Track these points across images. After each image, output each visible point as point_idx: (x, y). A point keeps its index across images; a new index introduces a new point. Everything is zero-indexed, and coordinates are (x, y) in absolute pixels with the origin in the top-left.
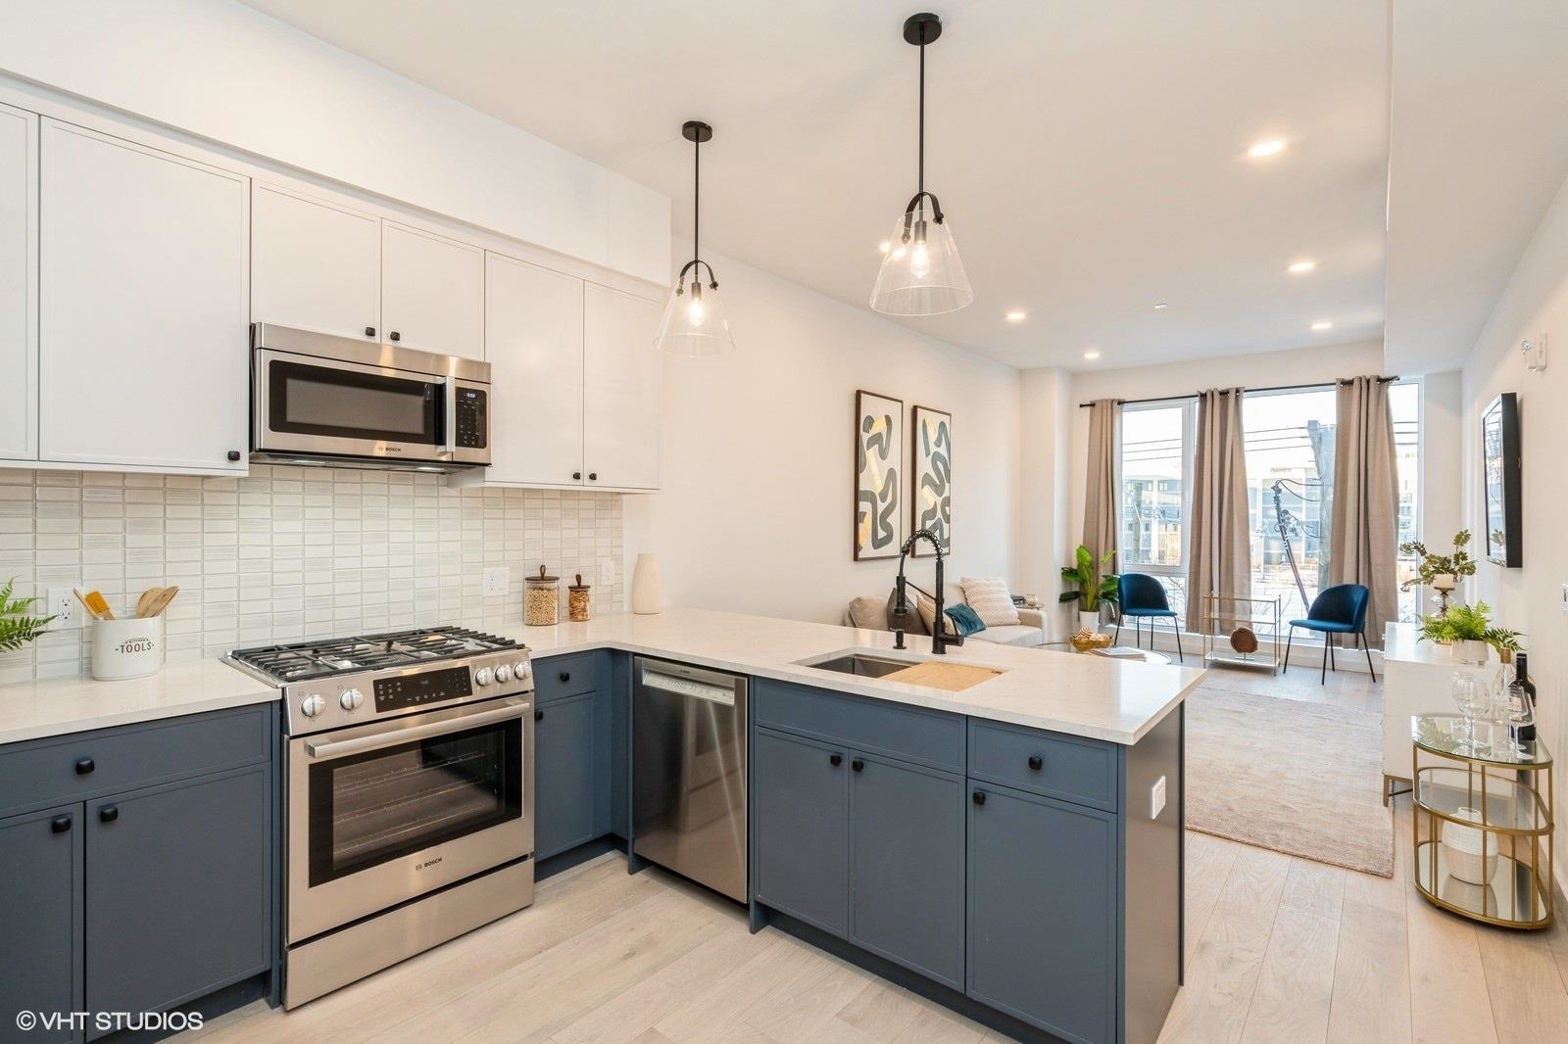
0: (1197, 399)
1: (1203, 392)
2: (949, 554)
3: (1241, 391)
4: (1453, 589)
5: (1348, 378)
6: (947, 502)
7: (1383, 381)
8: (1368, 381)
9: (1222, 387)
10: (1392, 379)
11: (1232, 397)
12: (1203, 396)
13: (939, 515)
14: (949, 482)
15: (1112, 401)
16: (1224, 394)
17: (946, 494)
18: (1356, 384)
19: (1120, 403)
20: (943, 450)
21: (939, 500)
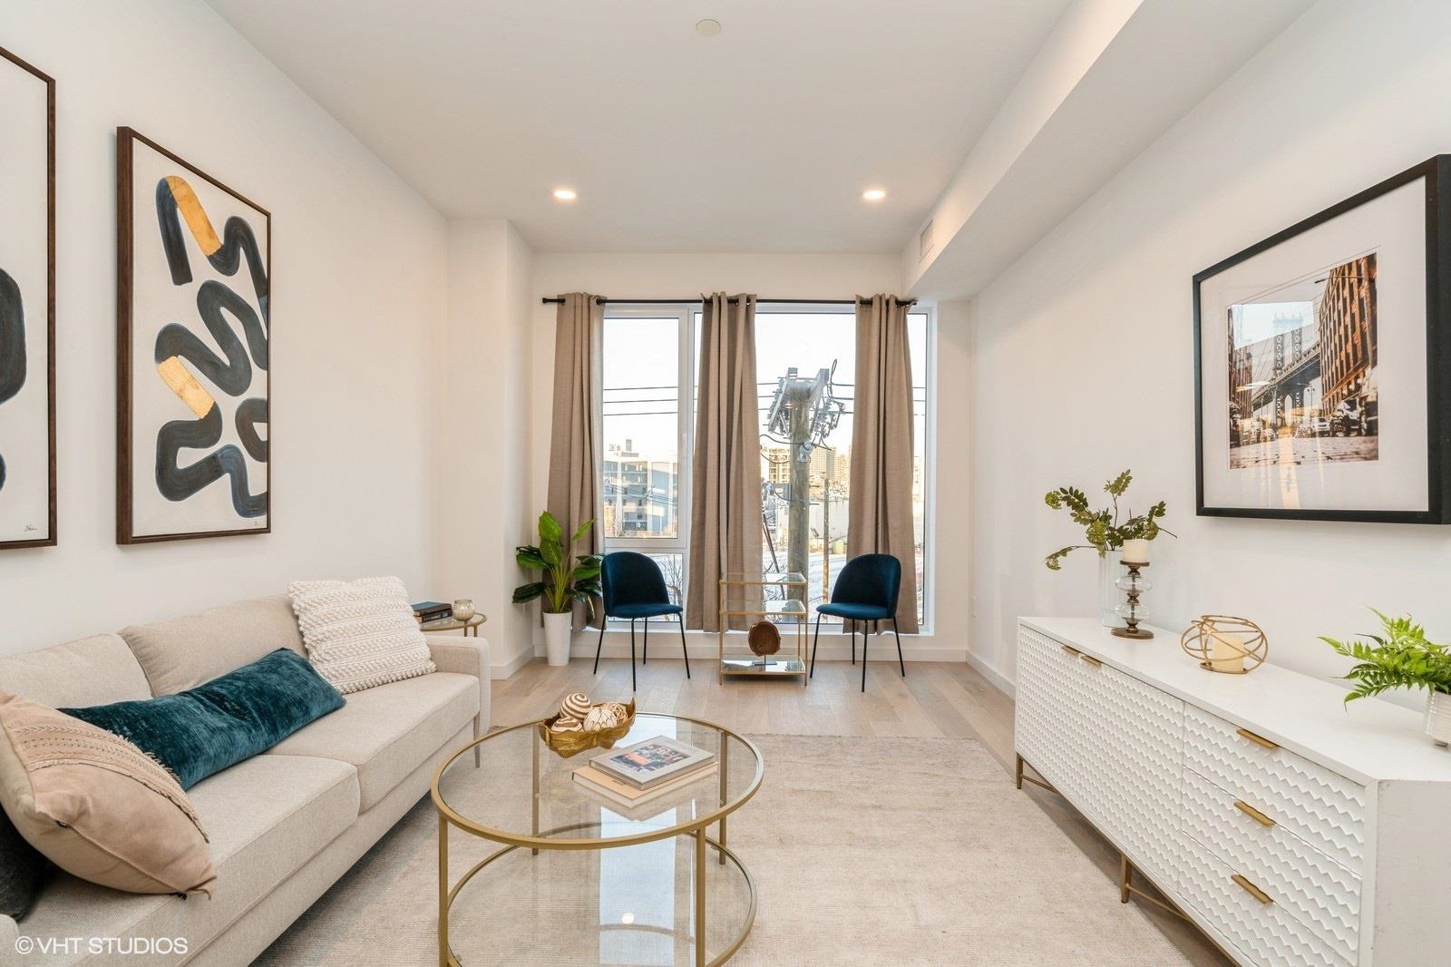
0: (701, 305)
1: (708, 297)
2: (267, 530)
3: (753, 301)
4: (1147, 564)
5: (867, 296)
6: (258, 411)
7: (903, 304)
8: (887, 302)
9: (731, 293)
10: (909, 303)
11: (742, 305)
12: (708, 302)
13: (230, 436)
14: (265, 364)
15: (589, 298)
16: (733, 301)
17: (256, 390)
18: (876, 304)
19: (601, 301)
20: (241, 283)
21: (230, 406)
